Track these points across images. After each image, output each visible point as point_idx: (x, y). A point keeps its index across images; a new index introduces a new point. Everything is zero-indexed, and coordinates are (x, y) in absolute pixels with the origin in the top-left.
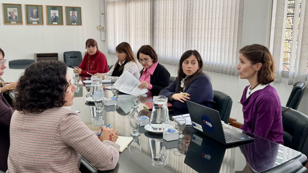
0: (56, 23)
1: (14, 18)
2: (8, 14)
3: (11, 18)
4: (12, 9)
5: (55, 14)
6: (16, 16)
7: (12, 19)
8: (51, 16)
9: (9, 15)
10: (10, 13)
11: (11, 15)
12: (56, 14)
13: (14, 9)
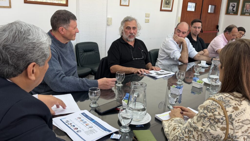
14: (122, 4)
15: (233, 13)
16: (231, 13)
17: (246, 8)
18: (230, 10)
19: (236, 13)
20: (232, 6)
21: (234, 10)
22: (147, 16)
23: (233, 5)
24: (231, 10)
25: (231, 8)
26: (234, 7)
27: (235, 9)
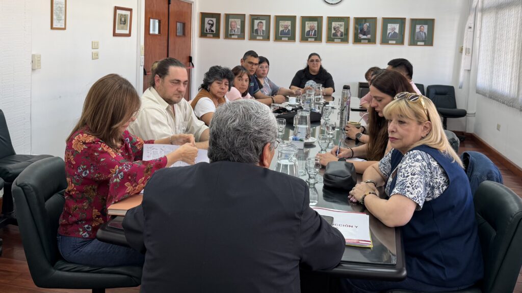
0: (394, 42)
1: (339, 34)
2: (333, 29)
3: (335, 35)
4: (338, 23)
5: (393, 29)
6: (342, 32)
7: (337, 36)
8: (388, 32)
9: (333, 31)
10: (335, 29)
11: (336, 31)
12: (395, 29)
13: (340, 23)
14: (54, 26)
15: (212, 36)
16: (208, 35)
17: (231, 27)
18: (206, 31)
19: (216, 35)
20: (209, 24)
21: (212, 31)
22: (95, 46)
23: (211, 22)
24: (208, 31)
25: (207, 26)
26: (212, 25)
27: (214, 28)
